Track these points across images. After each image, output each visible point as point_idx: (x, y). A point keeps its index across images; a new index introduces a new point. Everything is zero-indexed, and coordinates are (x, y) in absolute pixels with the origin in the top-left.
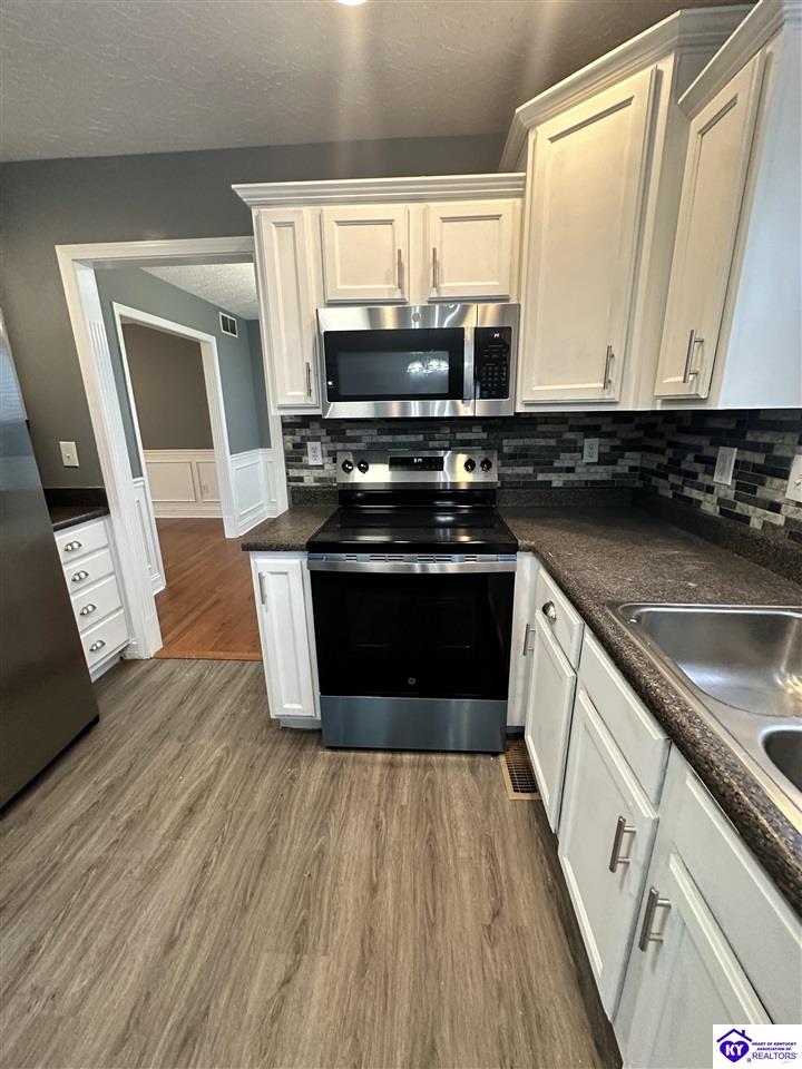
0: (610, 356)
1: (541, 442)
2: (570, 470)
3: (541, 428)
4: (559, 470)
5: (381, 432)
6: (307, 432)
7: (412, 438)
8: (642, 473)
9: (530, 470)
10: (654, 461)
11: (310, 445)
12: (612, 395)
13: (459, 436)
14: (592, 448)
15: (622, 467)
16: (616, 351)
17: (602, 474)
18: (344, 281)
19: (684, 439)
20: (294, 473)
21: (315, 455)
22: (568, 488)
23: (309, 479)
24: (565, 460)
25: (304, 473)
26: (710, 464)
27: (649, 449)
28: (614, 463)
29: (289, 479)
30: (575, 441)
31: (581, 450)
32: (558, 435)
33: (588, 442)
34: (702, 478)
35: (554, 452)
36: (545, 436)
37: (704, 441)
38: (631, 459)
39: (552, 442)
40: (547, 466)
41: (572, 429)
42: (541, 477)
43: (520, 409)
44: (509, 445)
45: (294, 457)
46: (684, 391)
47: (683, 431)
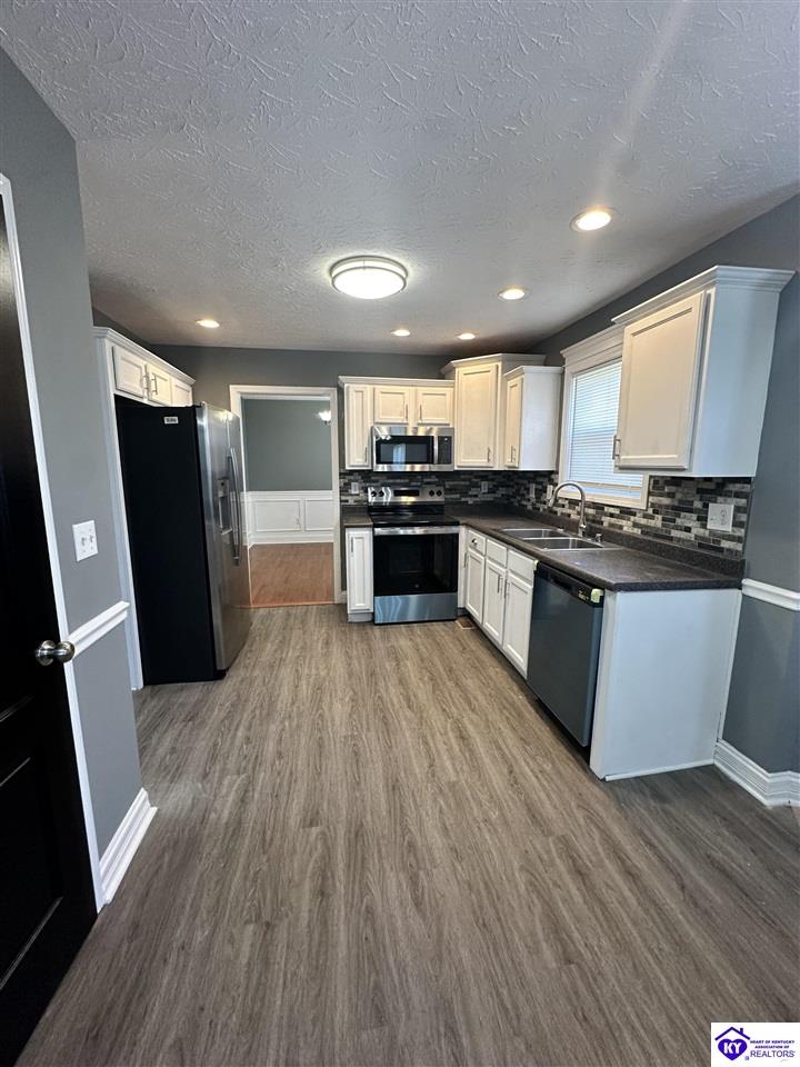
0: (489, 451)
1: (463, 483)
2: (476, 496)
3: (462, 477)
4: (471, 496)
5: (389, 478)
6: (352, 478)
7: (402, 481)
8: (508, 497)
9: (458, 496)
10: (511, 491)
11: (353, 484)
12: (491, 465)
13: (425, 480)
14: (485, 486)
15: (498, 495)
16: (492, 449)
17: (490, 498)
18: (383, 414)
19: (521, 481)
20: (343, 498)
21: (355, 489)
22: (476, 505)
23: (351, 501)
24: (473, 491)
25: (349, 498)
26: (528, 490)
27: (508, 486)
28: (494, 492)
29: (341, 501)
30: (477, 483)
31: (480, 487)
32: (470, 480)
33: (483, 483)
34: (527, 497)
35: (469, 487)
36: (464, 480)
37: (525, 482)
38: (502, 491)
39: (467, 483)
40: (465, 494)
41: (476, 477)
42: (463, 499)
43: (456, 468)
44: (448, 484)
45: (344, 490)
46: (511, 464)
47: (519, 478)
